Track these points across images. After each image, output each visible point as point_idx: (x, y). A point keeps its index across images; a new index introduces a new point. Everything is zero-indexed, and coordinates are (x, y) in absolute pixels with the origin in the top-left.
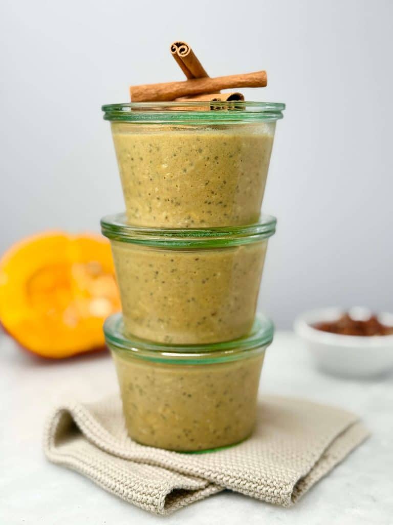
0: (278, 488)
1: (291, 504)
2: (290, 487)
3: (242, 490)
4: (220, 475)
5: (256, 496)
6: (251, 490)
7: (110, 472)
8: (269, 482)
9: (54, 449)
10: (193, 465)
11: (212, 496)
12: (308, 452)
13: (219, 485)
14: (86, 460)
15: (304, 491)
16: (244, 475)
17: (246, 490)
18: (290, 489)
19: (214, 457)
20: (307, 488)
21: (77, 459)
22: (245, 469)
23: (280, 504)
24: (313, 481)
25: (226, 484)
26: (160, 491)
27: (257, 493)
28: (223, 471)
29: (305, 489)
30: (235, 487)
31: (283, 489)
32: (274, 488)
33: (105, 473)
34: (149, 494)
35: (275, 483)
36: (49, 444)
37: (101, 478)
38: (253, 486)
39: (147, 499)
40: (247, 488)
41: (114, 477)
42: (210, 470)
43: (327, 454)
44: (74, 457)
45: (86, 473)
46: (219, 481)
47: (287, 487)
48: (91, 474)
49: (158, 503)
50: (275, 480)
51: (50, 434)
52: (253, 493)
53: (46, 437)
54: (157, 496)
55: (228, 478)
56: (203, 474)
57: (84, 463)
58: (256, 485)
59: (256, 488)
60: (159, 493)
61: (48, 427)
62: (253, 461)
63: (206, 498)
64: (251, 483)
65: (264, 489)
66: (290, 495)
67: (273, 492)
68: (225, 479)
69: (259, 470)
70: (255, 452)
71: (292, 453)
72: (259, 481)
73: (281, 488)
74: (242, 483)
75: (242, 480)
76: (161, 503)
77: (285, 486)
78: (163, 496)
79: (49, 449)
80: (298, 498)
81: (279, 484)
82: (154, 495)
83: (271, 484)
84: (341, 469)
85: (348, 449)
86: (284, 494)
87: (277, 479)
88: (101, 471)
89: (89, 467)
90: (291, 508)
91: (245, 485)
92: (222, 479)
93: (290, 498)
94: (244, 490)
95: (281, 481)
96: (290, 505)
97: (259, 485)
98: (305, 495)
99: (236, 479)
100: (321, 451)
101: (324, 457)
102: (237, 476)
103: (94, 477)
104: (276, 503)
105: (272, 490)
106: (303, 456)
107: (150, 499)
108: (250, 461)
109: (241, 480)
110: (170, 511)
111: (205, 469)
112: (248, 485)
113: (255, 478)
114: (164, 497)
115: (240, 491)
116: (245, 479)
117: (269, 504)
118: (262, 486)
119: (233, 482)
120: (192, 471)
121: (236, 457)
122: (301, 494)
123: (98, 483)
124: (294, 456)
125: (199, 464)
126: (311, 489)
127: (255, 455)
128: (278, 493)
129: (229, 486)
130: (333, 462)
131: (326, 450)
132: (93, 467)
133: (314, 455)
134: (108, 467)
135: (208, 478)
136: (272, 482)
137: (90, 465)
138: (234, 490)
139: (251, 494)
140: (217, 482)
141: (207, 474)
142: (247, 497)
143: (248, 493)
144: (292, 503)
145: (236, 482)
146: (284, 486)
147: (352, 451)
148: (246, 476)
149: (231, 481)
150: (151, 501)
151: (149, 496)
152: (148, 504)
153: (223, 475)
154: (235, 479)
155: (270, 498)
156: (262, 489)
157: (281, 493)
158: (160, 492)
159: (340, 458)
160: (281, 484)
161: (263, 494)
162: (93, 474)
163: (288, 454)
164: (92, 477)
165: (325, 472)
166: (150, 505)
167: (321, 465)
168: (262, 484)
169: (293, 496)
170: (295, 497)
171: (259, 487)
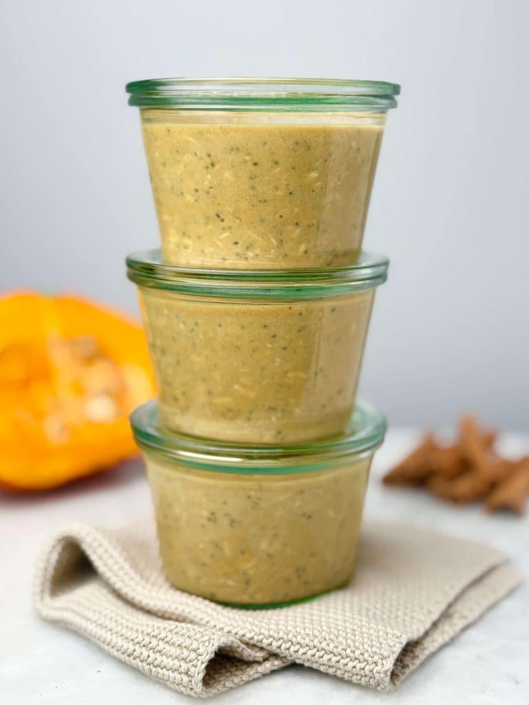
0: (370, 663)
1: (390, 687)
2: (389, 662)
3: (317, 665)
4: (285, 642)
5: (339, 673)
6: (330, 664)
7: (124, 631)
8: (357, 653)
9: (48, 600)
10: (246, 628)
11: (273, 672)
12: (422, 608)
13: (285, 657)
14: (91, 615)
15: (412, 667)
16: (321, 643)
17: (324, 665)
18: (389, 665)
19: (279, 615)
20: (417, 662)
21: (78, 614)
22: (324, 634)
23: (374, 686)
24: (427, 652)
25: (295, 655)
26: (200, 655)
27: (340, 669)
28: (290, 636)
29: (413, 664)
30: (308, 660)
31: (379, 664)
32: (365, 663)
33: (117, 633)
34: (183, 659)
35: (366, 655)
36: (42, 591)
37: (111, 640)
38: (334, 659)
39: (180, 666)
40: (326, 663)
41: (130, 638)
42: (270, 636)
43: (451, 611)
44: (74, 612)
45: (90, 634)
46: (283, 651)
47: (384, 662)
48: (97, 636)
49: (194, 672)
50: (367, 651)
51: (44, 576)
52: (334, 670)
53: (39, 581)
54: (194, 663)
55: (298, 647)
56: (261, 642)
57: (88, 619)
58: (338, 658)
59: (338, 662)
60: (197, 658)
61: (42, 565)
62: (337, 620)
63: (265, 676)
64: (331, 655)
65: (351, 664)
66: (389, 673)
67: (364, 669)
68: (293, 649)
69: (344, 634)
70: (340, 607)
71: (398, 610)
72: (343, 652)
73: (376, 663)
74: (318, 654)
75: (318, 651)
76: (199, 673)
77: (382, 660)
78: (202, 663)
79: (42, 598)
80: (402, 678)
81: (373, 657)
82: (190, 661)
83: (361, 658)
84: (472, 634)
85: (485, 603)
86: (379, 673)
87: (369, 649)
88: (111, 630)
89: (94, 625)
90: (390, 692)
91: (322, 657)
92: (288, 649)
93: (388, 678)
94: (321, 665)
95: (376, 653)
96: (388, 689)
97: (342, 658)
98: (412, 673)
99: (310, 649)
100: (443, 606)
101: (446, 615)
102: (311, 644)
103: (102, 639)
104: (367, 685)
105: (362, 665)
106: (415, 615)
107: (184, 666)
108: (331, 620)
109: (316, 649)
110: (210, 692)
111: (263, 634)
112: (326, 657)
113: (336, 647)
114: (204, 665)
115: (315, 666)
116: (323, 649)
117: (358, 686)
118: (348, 660)
119: (305, 654)
120: (244, 638)
121: (312, 615)
122: (407, 671)
123: (106, 648)
124: (400, 614)
125: (254, 628)
126: (423, 664)
127: (340, 612)
128: (371, 671)
129: (299, 658)
130: (459, 623)
131: (450, 606)
132: (100, 625)
133: (430, 612)
134: (122, 624)
135: (269, 648)
136: (363, 654)
137: (95, 622)
138: (306, 664)
139: (331, 671)
140: (282, 653)
141: (266, 642)
142: (325, 675)
143: (327, 670)
144: (392, 685)
145: (310, 653)
146: (380, 661)
147: (491, 608)
148: (324, 645)
149: (302, 651)
150: (184, 669)
151: (182, 662)
152: (180, 673)
153: (290, 643)
154: (308, 648)
155: (359, 677)
156: (347, 664)
157: (375, 671)
158: (199, 657)
159: (471, 619)
160: (376, 658)
161: (349, 672)
162: (101, 636)
163: (390, 611)
164: (99, 639)
165: (447, 638)
166: (182, 675)
167: (441, 627)
168: (347, 657)
169: (394, 675)
170: (397, 676)
171: (343, 661)
